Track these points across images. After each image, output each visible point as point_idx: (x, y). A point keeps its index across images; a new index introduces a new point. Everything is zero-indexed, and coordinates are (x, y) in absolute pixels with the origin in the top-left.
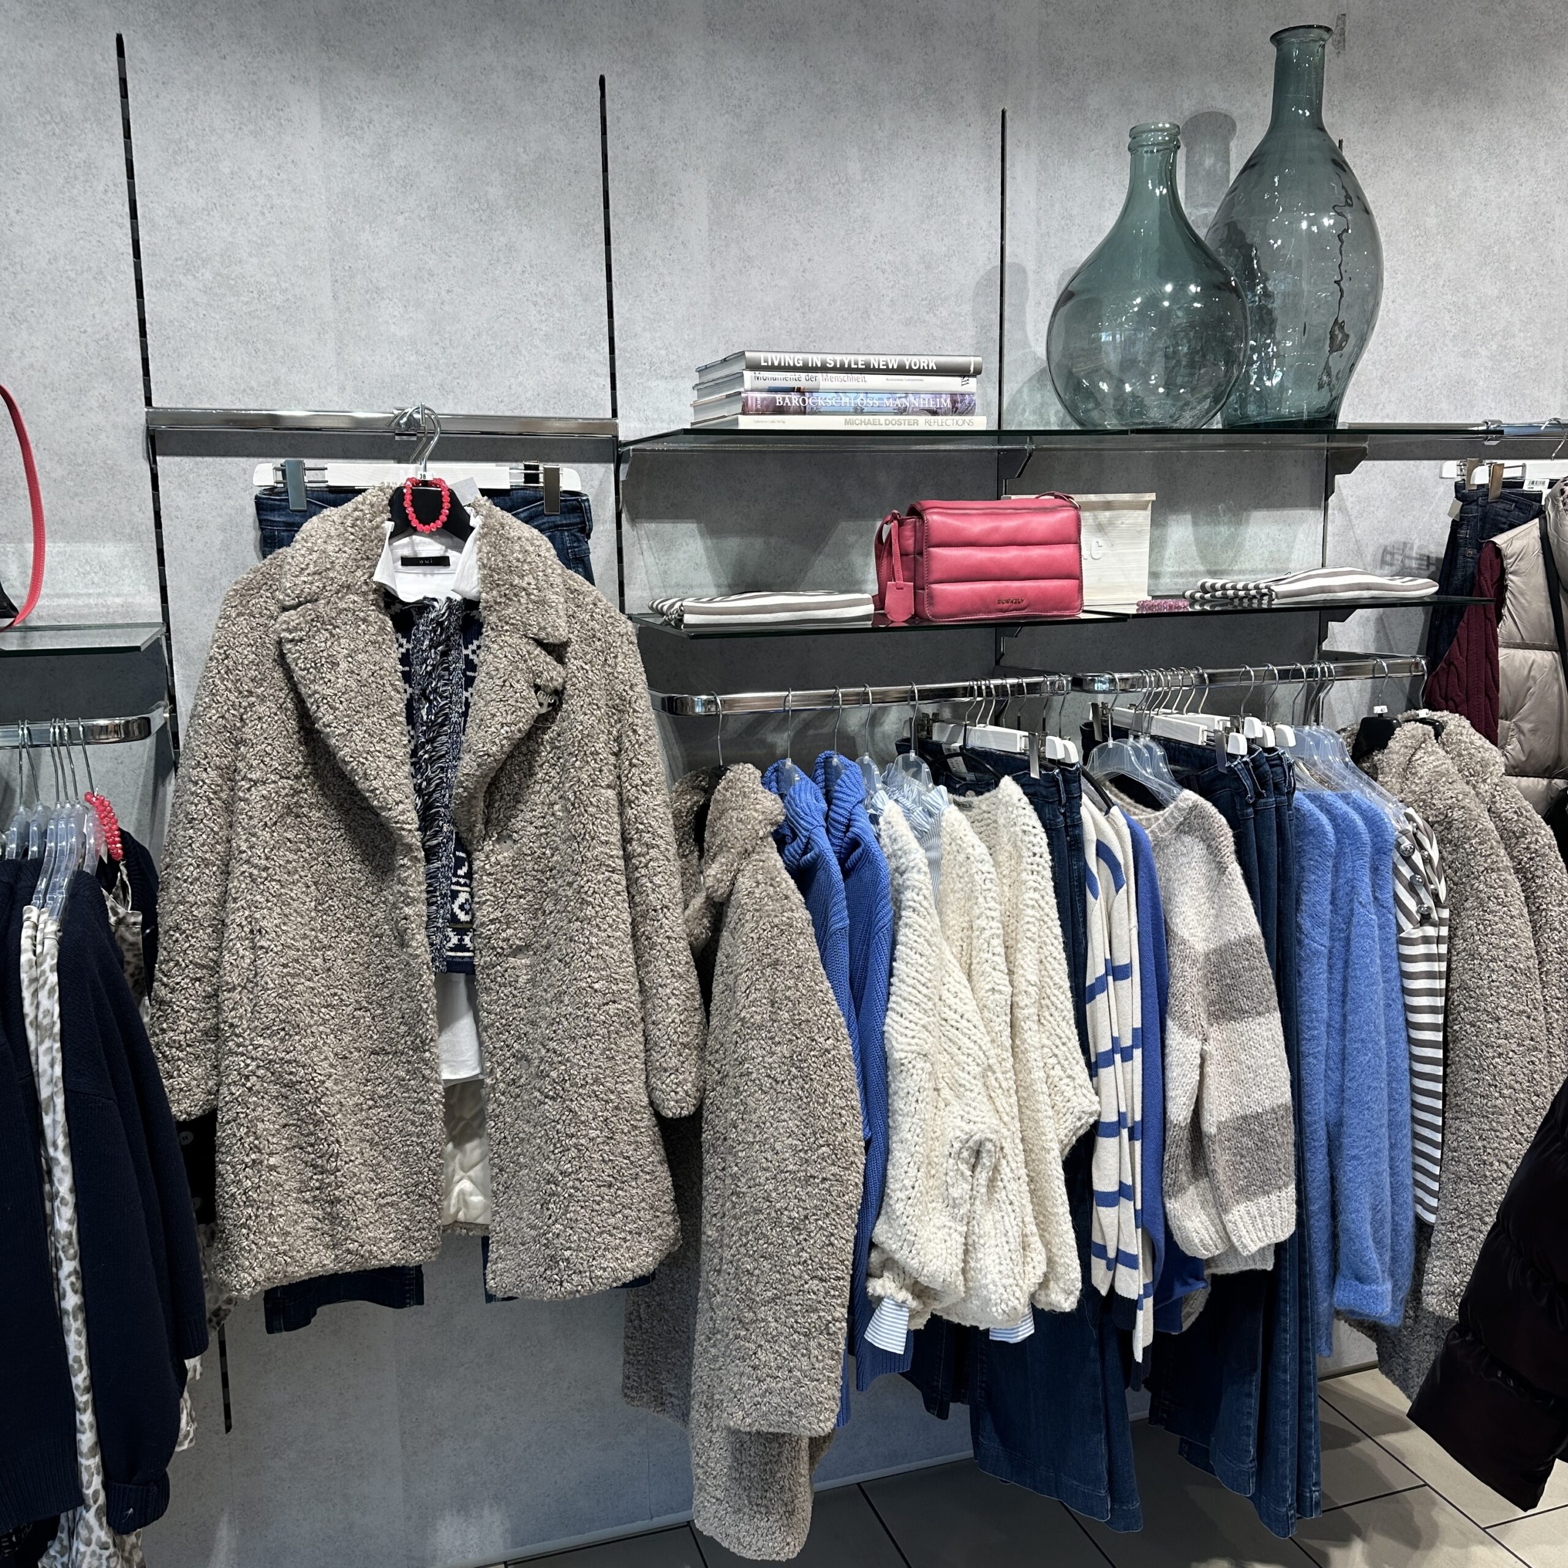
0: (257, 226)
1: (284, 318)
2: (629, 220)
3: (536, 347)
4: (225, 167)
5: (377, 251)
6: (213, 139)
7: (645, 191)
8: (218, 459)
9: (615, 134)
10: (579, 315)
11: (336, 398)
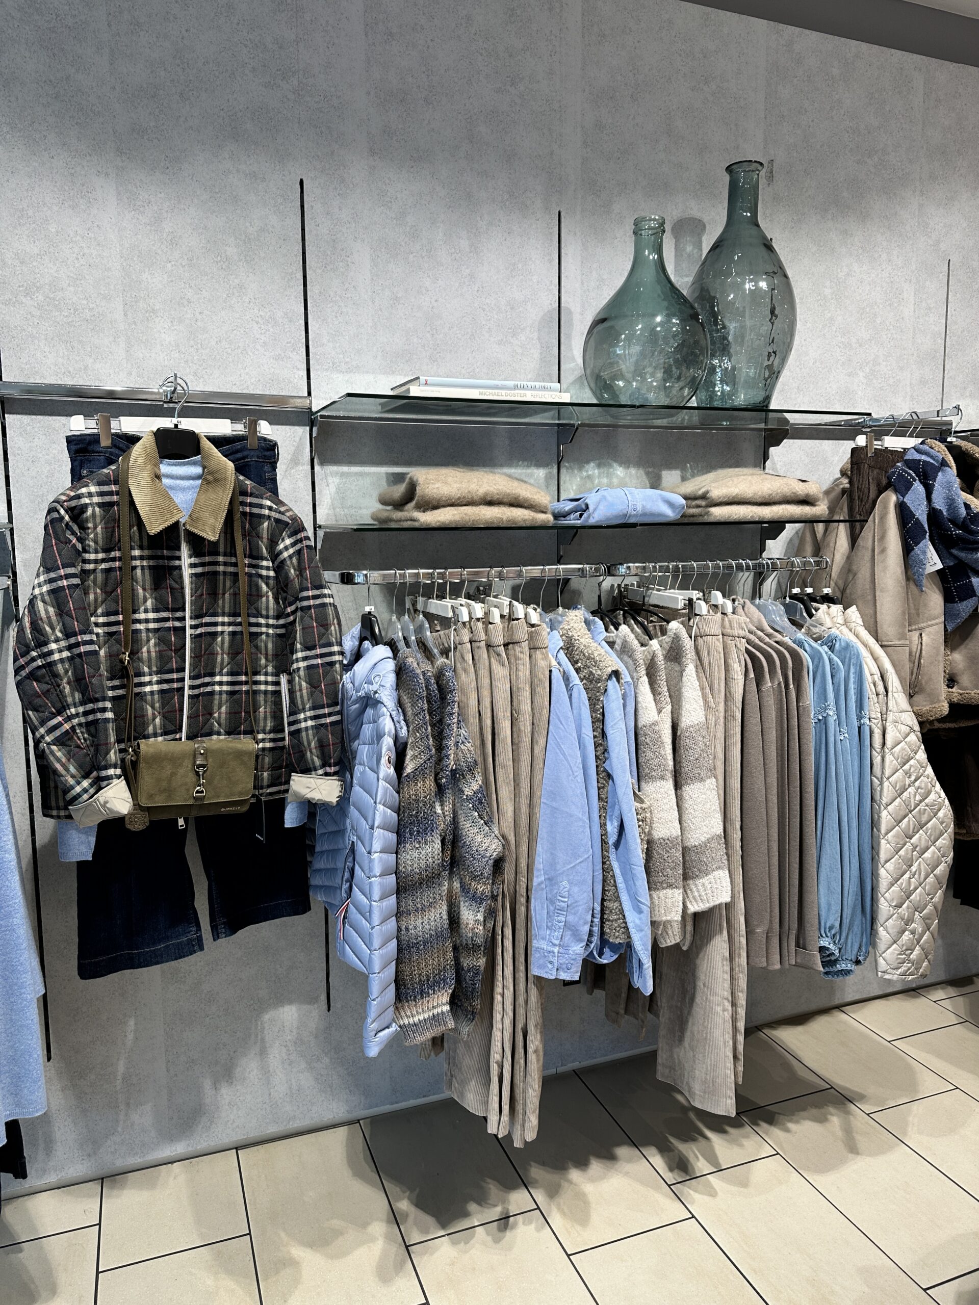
0: (74, 267)
1: (92, 327)
2: (319, 271)
3: (258, 350)
4: (53, 229)
5: (153, 285)
6: (45, 209)
7: (329, 253)
8: (46, 417)
9: (310, 216)
10: (286, 330)
11: (125, 380)
